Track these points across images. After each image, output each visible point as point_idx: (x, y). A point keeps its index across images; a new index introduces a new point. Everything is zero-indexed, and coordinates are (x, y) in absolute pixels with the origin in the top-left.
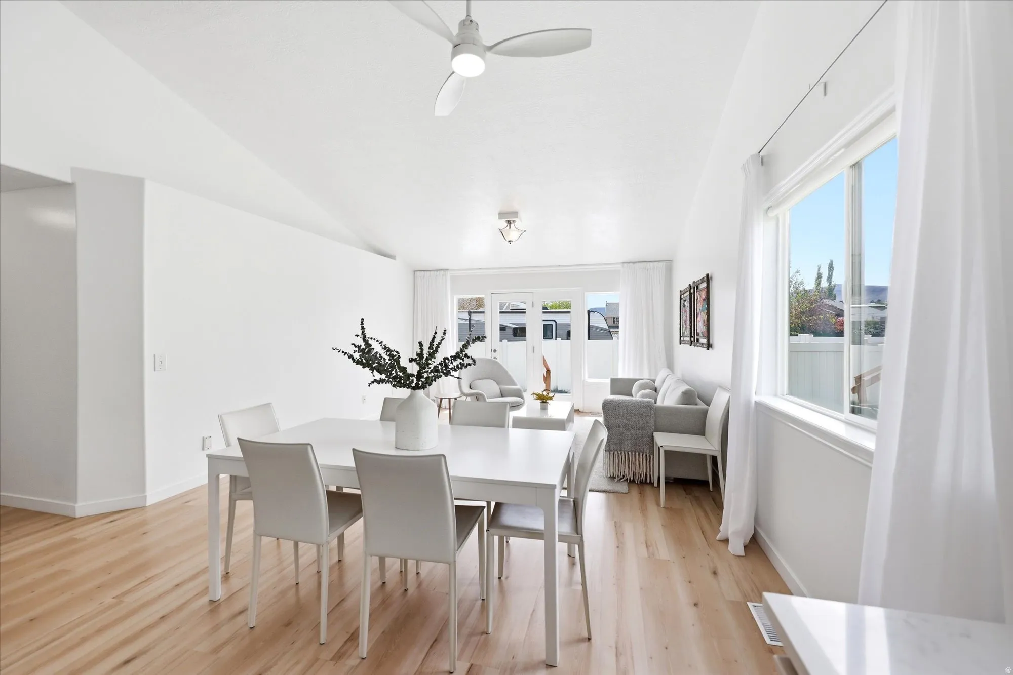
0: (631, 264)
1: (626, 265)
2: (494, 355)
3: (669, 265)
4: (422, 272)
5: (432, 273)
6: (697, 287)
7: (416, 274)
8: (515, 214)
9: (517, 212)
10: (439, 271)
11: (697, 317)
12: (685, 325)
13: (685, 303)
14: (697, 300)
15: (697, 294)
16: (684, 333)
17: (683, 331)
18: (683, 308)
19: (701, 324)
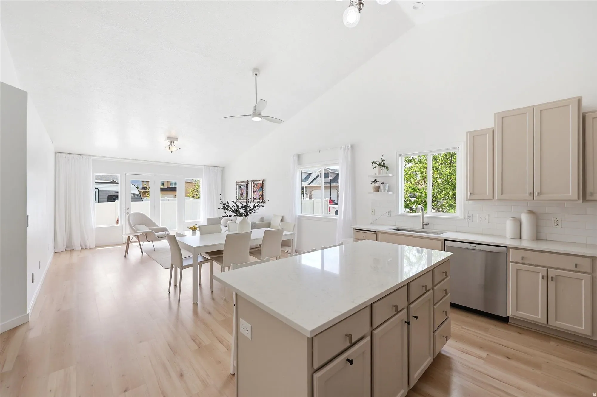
0: (208, 167)
1: (206, 167)
2: (127, 211)
3: (223, 169)
4: (65, 154)
5: (74, 156)
6: (254, 182)
7: (57, 154)
8: (176, 139)
9: (178, 139)
10: (82, 156)
11: (253, 193)
12: (241, 195)
13: (242, 187)
14: (253, 187)
15: (254, 185)
16: (241, 198)
17: (240, 197)
18: (239, 189)
19: (257, 195)
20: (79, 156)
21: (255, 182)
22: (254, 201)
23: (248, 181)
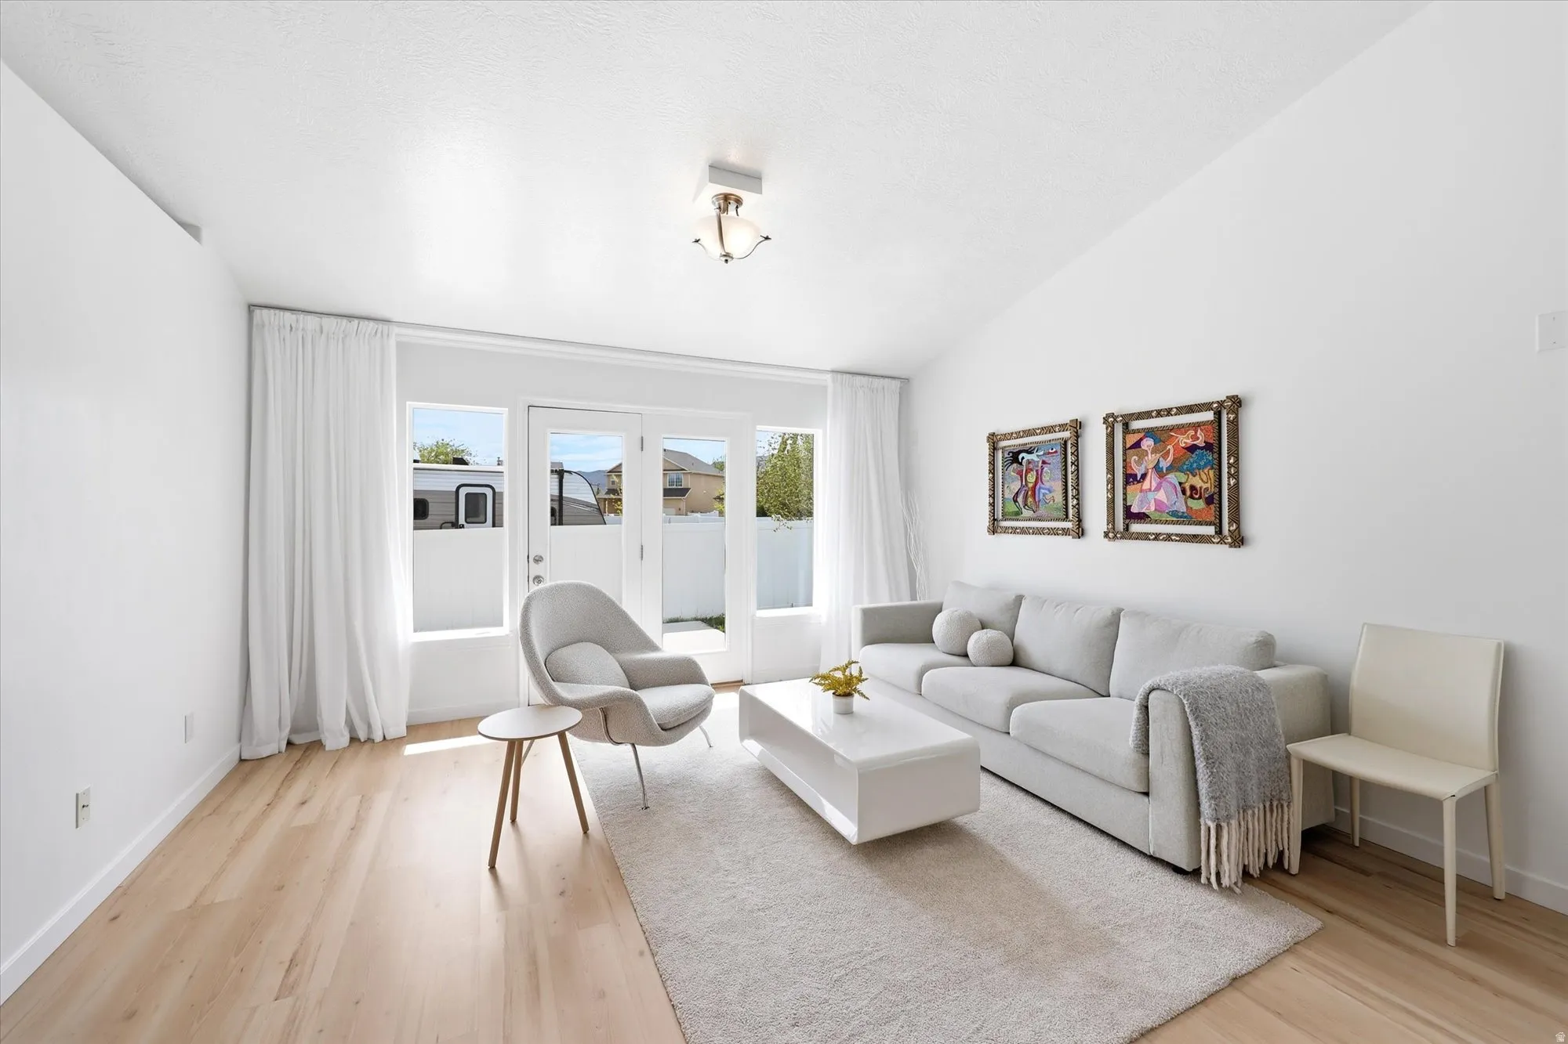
0: (848, 375)
1: (839, 376)
2: (535, 570)
3: (905, 382)
4: (288, 314)
5: (327, 322)
6: (1126, 425)
7: (257, 312)
8: (753, 179)
9: (760, 179)
10: (356, 321)
11: (1127, 483)
12: (1020, 499)
13: (1027, 457)
14: (1125, 450)
15: (1132, 439)
16: (1018, 513)
17: (1012, 507)
18: (1005, 467)
19: (1161, 495)
20: (345, 321)
21: (1136, 425)
22: (1127, 528)
23: (1077, 427)
